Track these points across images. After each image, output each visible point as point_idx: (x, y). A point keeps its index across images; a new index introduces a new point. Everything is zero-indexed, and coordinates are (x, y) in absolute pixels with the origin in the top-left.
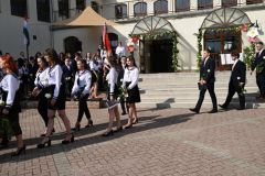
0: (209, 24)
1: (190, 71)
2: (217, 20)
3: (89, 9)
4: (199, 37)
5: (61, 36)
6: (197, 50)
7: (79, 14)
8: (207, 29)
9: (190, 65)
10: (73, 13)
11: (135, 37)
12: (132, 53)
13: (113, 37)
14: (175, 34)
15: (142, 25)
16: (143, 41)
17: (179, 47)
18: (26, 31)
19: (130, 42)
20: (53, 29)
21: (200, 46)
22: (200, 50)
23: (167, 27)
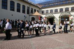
0: (62, 15)
1: (57, 25)
2: (63, 14)
3: (37, 12)
4: (59, 18)
7: (35, 13)
8: (61, 16)
9: (57, 23)
10: (33, 13)
12: (45, 21)
13: (41, 17)
14: (54, 17)
15: (47, 15)
17: (55, 20)
18: (25, 16)
19: (44, 18)
20: (30, 16)
21: (59, 20)
23: (53, 16)
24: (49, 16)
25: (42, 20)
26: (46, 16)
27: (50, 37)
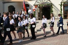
4: (61, 5)
5: (7, 5)
6: (60, 10)
8: (64, 2)
11: (36, 6)
12: (35, 12)
13: (27, 6)
14: (52, 4)
15: (39, 1)
16: (39, 7)
17: (53, 9)
19: (34, 8)
20: (4, 3)
22: (62, 11)
24: (43, 4)
25: (29, 11)
26: (37, 4)
27: (44, 42)
